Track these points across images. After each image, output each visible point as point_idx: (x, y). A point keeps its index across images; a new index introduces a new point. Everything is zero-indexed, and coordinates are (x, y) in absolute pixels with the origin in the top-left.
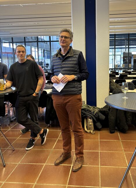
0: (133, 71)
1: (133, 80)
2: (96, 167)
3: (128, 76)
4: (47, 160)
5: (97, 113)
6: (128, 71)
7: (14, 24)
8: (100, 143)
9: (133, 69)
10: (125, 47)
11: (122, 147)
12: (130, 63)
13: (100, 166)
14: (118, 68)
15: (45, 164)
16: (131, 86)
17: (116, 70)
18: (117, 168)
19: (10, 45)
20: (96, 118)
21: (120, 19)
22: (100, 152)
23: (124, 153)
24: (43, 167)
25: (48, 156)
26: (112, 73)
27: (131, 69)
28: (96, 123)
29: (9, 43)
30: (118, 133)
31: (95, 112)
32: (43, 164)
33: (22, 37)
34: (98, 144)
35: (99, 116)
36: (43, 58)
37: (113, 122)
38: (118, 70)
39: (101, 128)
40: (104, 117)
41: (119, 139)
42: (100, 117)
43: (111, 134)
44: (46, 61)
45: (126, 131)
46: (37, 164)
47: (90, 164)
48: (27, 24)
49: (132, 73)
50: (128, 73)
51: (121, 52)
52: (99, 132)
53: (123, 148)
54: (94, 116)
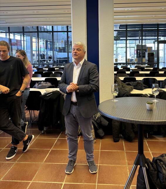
0: (146, 67)
1: (144, 79)
2: (92, 185)
3: (141, 72)
4: (35, 176)
5: (98, 118)
6: (141, 66)
7: (9, 13)
8: (101, 154)
9: (147, 64)
10: (138, 38)
11: (126, 159)
12: (144, 57)
13: (97, 184)
14: (131, 62)
15: (31, 182)
16: (140, 86)
17: (128, 65)
18: (116, 186)
19: (6, 35)
20: (97, 123)
21: (130, 9)
22: (99, 166)
23: (127, 167)
24: (29, 185)
25: (36, 171)
26: (122, 68)
27: (145, 63)
28: (98, 129)
29: (6, 33)
30: (123, 142)
31: (97, 117)
32: (29, 181)
33: (20, 26)
34: (99, 155)
35: (101, 121)
36: (46, 50)
37: (117, 129)
38: (130, 65)
39: (103, 136)
40: (108, 122)
41: (123, 150)
42: (103, 123)
43: (115, 143)
44: (48, 53)
45: (133, 140)
46: (23, 181)
47: (86, 182)
48: (25, 12)
49: (145, 68)
50: (140, 70)
51: (135, 44)
52: (101, 140)
53: (126, 161)
54: (96, 121)
